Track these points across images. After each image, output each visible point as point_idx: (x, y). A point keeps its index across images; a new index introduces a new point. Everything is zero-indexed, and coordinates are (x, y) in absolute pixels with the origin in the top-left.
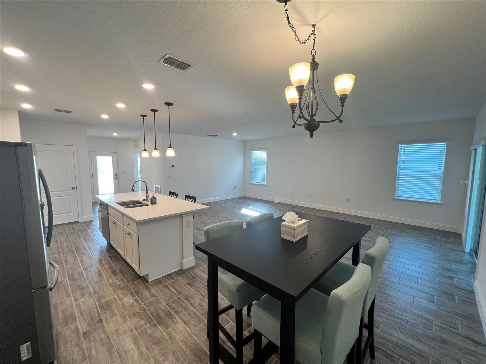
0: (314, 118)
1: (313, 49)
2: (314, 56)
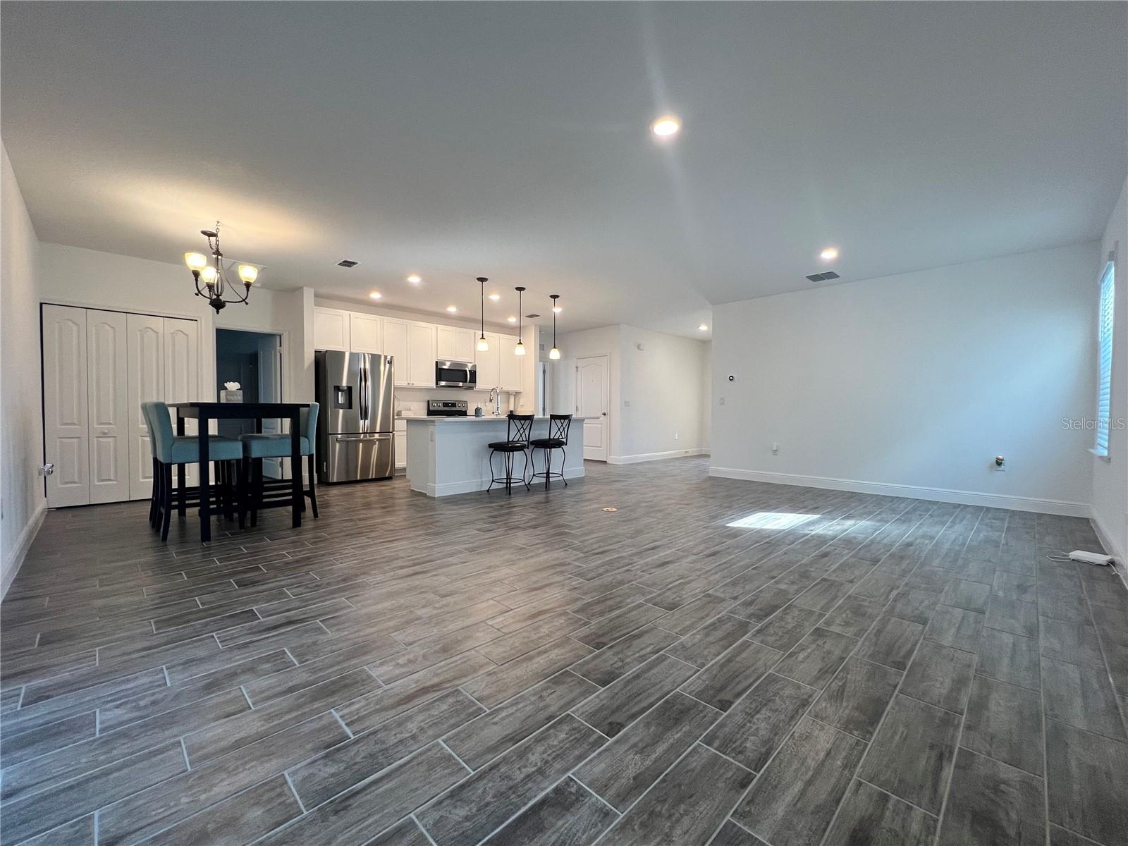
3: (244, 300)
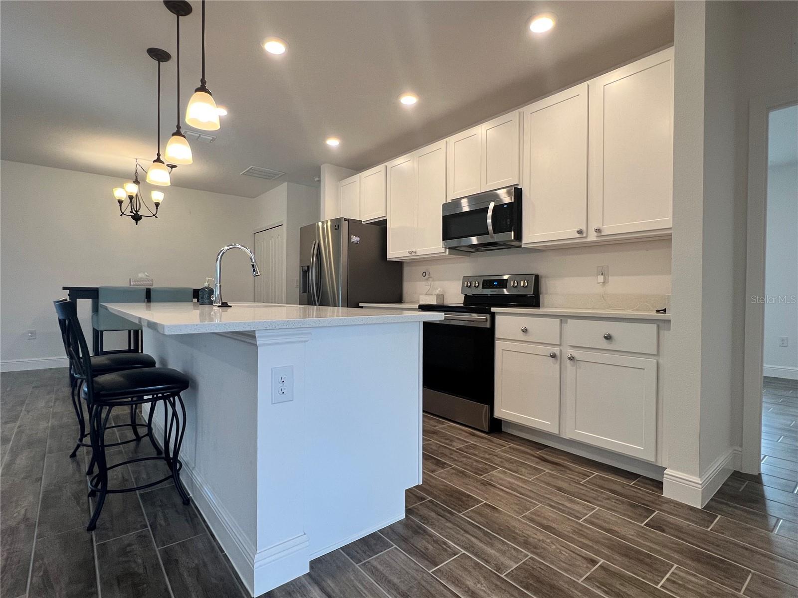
0: (138, 213)
1: (136, 172)
2: (136, 177)
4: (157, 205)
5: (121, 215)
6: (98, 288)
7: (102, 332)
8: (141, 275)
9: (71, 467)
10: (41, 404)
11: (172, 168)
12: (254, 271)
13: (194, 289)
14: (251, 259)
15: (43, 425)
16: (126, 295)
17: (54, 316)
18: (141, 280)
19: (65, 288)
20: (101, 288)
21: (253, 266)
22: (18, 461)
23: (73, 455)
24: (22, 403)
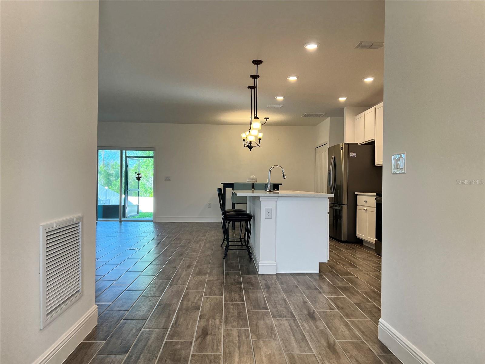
0: (251, 145)
3: (245, 146)
4: (260, 140)
5: (244, 147)
6: (233, 183)
7: (235, 204)
8: (251, 177)
9: (221, 248)
10: (213, 233)
11: (267, 119)
12: (284, 176)
13: (274, 184)
14: (283, 171)
15: (213, 238)
16: (244, 186)
17: (217, 193)
18: (252, 179)
19: (222, 183)
20: (235, 183)
21: (283, 174)
22: (206, 245)
23: (221, 246)
24: (206, 232)
